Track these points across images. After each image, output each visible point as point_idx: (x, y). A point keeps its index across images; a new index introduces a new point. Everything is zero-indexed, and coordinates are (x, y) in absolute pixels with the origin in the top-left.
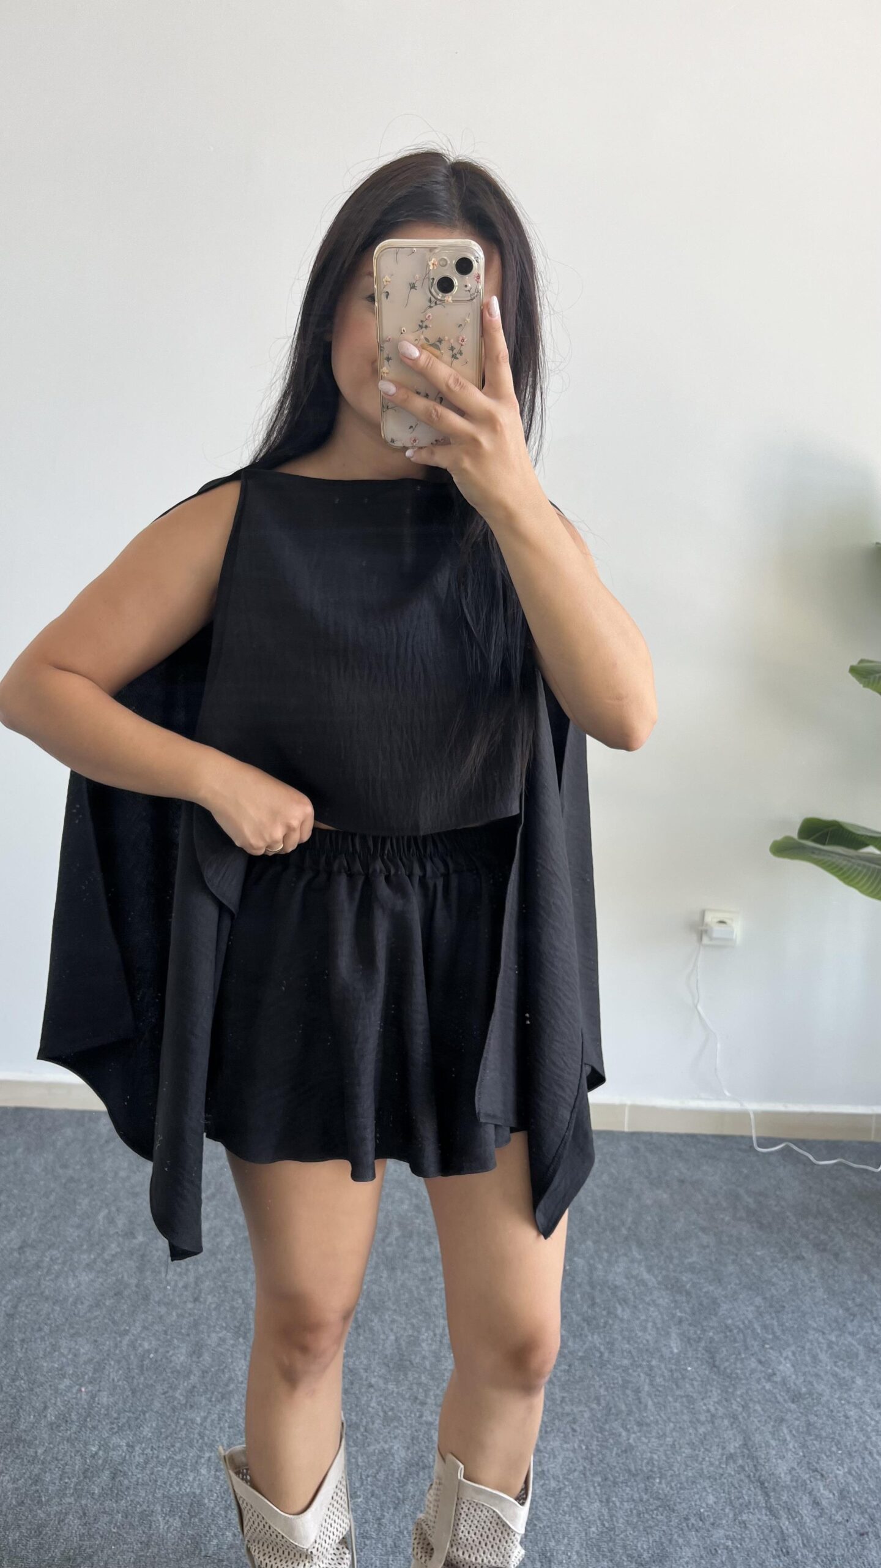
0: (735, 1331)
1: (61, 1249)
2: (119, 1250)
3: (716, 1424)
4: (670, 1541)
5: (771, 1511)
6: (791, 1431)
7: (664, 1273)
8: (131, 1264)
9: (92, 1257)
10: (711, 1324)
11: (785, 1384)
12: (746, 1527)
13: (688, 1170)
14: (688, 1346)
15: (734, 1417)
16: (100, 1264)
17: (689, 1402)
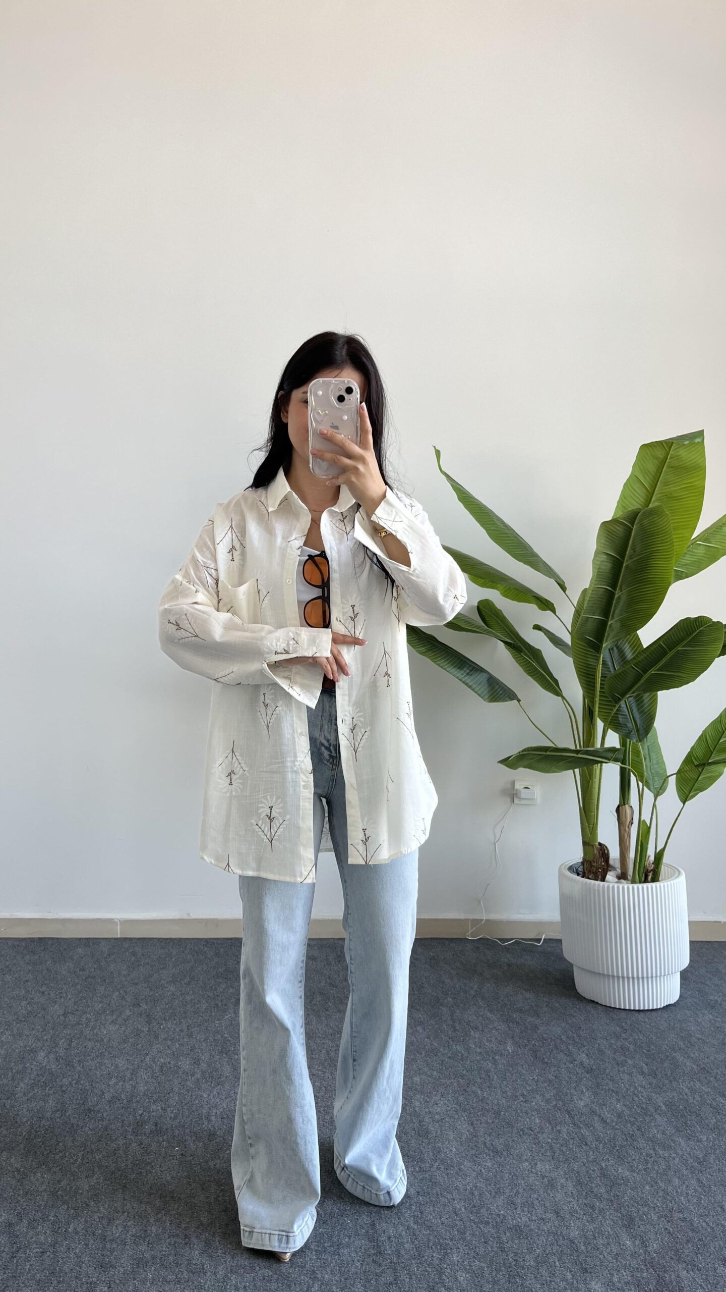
0: (549, 1040)
1: (92, 1014)
2: (131, 1013)
3: (538, 1085)
4: (513, 1141)
5: (575, 1125)
6: (586, 1087)
7: (501, 1013)
9: (114, 1017)
10: (534, 1037)
11: (581, 1064)
12: (559, 1132)
13: (514, 958)
14: (519, 1049)
15: (550, 1082)
16: (120, 1020)
17: (521, 1075)
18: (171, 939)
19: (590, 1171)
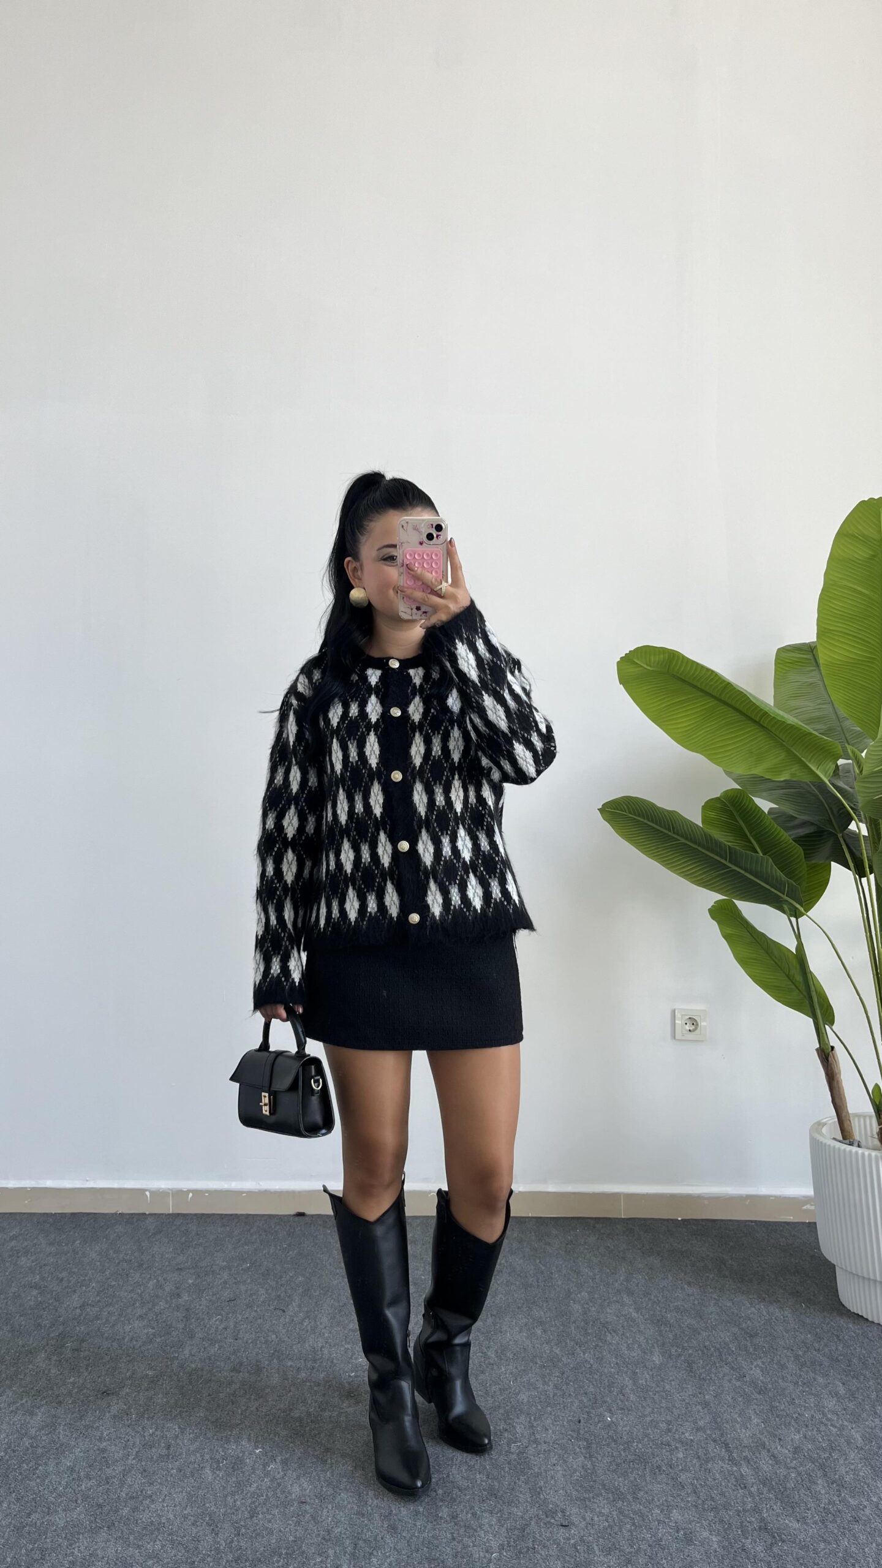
0: (712, 1349)
2: (167, 1306)
3: (690, 1409)
5: (731, 1460)
6: (756, 1412)
7: (651, 1312)
8: (179, 1315)
9: (144, 1311)
11: (753, 1383)
13: (678, 1243)
14: (669, 1360)
15: (706, 1405)
16: (151, 1315)
17: (667, 1395)
18: (237, 1214)
19: (746, 1523)
